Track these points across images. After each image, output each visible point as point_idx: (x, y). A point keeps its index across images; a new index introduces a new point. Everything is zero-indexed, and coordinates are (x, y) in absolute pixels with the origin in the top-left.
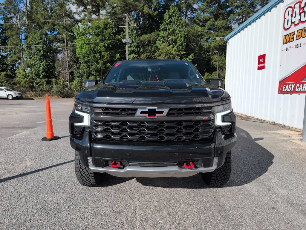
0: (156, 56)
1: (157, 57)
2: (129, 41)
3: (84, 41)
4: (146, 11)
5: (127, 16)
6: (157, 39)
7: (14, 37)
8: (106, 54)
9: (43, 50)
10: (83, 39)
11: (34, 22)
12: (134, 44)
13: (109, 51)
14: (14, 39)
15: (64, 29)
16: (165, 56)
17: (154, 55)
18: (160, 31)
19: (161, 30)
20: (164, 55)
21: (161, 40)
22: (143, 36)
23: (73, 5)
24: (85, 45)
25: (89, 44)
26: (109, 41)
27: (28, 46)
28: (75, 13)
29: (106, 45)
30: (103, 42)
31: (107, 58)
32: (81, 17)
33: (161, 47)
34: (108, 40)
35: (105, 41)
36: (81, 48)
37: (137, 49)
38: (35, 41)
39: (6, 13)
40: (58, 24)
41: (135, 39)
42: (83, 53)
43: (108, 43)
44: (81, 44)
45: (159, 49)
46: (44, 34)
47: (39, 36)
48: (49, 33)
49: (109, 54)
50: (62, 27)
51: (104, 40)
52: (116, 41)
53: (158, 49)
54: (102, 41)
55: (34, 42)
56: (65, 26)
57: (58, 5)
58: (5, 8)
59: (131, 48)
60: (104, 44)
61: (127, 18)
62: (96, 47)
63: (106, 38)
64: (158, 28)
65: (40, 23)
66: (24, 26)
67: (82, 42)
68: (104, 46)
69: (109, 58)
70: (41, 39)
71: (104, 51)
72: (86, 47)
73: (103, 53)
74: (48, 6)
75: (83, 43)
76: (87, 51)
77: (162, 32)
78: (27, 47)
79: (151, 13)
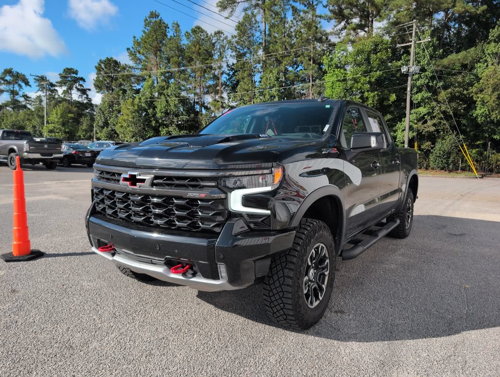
0: (472, 92)
1: (473, 94)
2: (414, 68)
3: (337, 77)
4: (460, 9)
5: (414, 24)
6: (482, 59)
7: (245, 80)
8: (372, 94)
9: (279, 96)
10: (335, 74)
11: (271, 56)
12: (427, 73)
13: (377, 90)
14: (245, 83)
15: (311, 61)
16: (493, 92)
17: (467, 90)
18: (489, 43)
19: (491, 41)
20: (491, 89)
21: (489, 59)
22: (449, 57)
23: (329, 22)
24: (338, 83)
25: (345, 80)
26: (378, 73)
27: (261, 90)
28: (331, 33)
29: (373, 80)
30: (367, 76)
31: (373, 101)
32: (341, 38)
33: (484, 74)
34: (376, 71)
35: (372, 74)
36: (333, 88)
37: (433, 82)
38: (270, 84)
39: (239, 49)
40: (302, 54)
41: (428, 64)
42: (334, 96)
43: (376, 76)
44: (333, 82)
45: (481, 79)
46: (282, 72)
47: (274, 75)
48: (290, 69)
49: (377, 94)
50: (307, 58)
51: (371, 71)
52: (393, 71)
53: (478, 79)
54: (366, 73)
55: (268, 84)
56: (312, 56)
57: (305, 25)
58: (237, 42)
59: (420, 81)
60: (370, 78)
61: (414, 28)
62: (356, 85)
63: (374, 67)
64: (485, 38)
65: (278, 56)
66: (259, 63)
67: (334, 79)
68: (370, 82)
69: (375, 102)
70: (277, 79)
71: (368, 91)
72: (339, 87)
73: (366, 94)
74: (292, 30)
75: (336, 79)
76: (340, 92)
77: (493, 44)
78: (259, 92)
79: (473, 10)
